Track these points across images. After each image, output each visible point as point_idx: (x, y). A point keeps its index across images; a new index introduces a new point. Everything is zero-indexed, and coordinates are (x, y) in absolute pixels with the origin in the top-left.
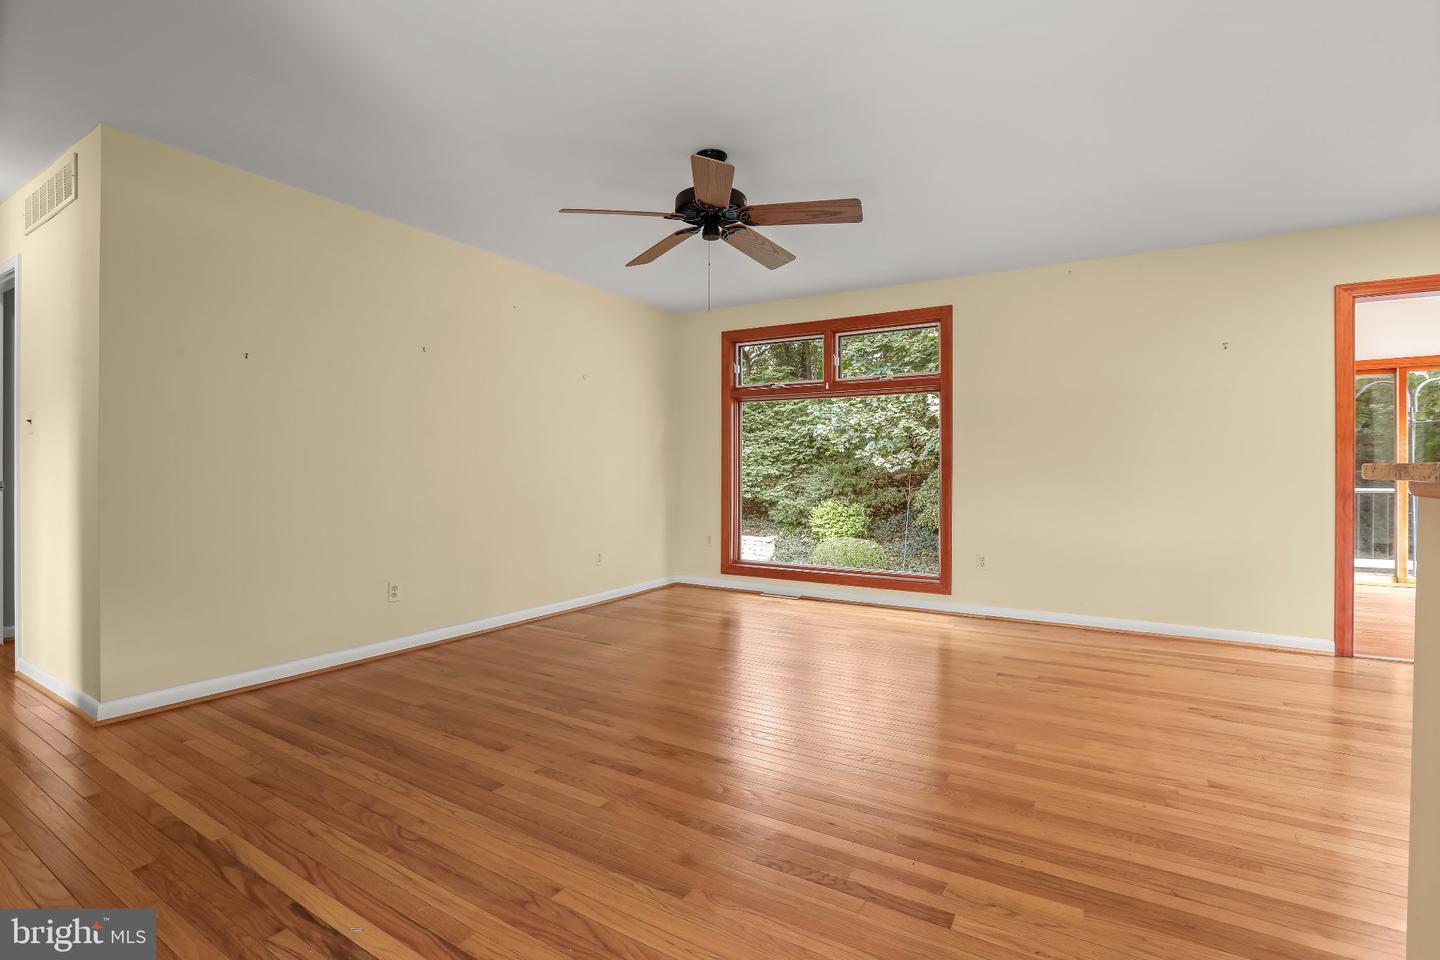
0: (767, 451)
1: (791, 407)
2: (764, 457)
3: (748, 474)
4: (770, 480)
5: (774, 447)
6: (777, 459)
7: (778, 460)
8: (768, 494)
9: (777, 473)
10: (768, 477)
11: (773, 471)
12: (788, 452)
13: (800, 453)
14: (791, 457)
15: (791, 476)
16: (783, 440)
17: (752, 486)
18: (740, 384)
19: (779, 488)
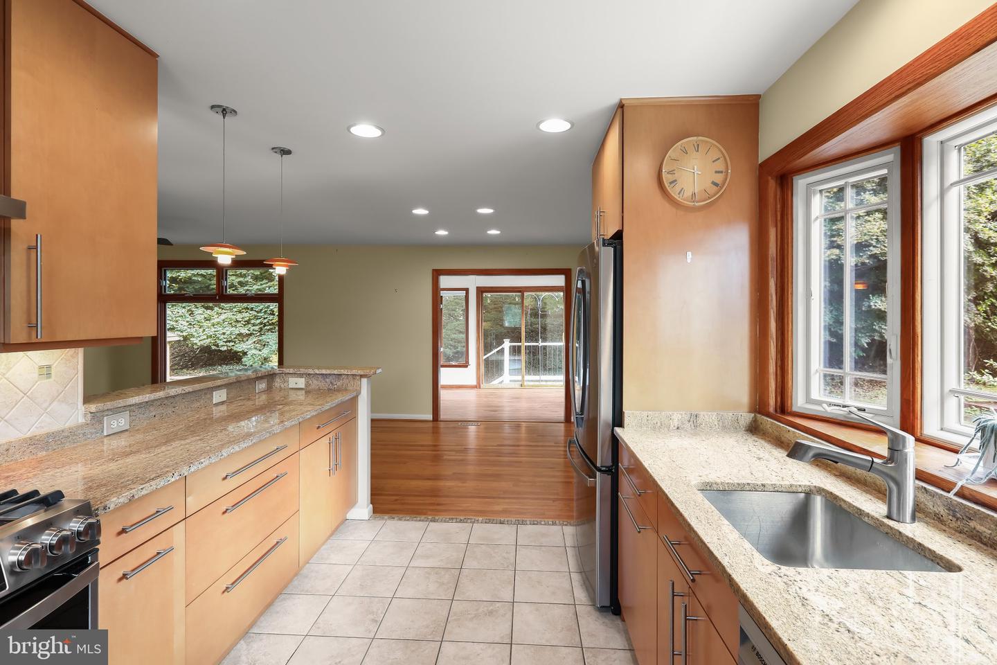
0: (239, 317)
1: (257, 287)
2: (237, 321)
3: (224, 334)
4: (242, 337)
5: (247, 315)
6: (248, 322)
7: (248, 324)
8: (239, 347)
9: (247, 332)
10: (240, 334)
11: (244, 331)
12: (256, 318)
13: (265, 319)
14: (258, 321)
15: (259, 334)
16: (252, 309)
17: (226, 342)
18: (165, 292)
19: (250, 342)
